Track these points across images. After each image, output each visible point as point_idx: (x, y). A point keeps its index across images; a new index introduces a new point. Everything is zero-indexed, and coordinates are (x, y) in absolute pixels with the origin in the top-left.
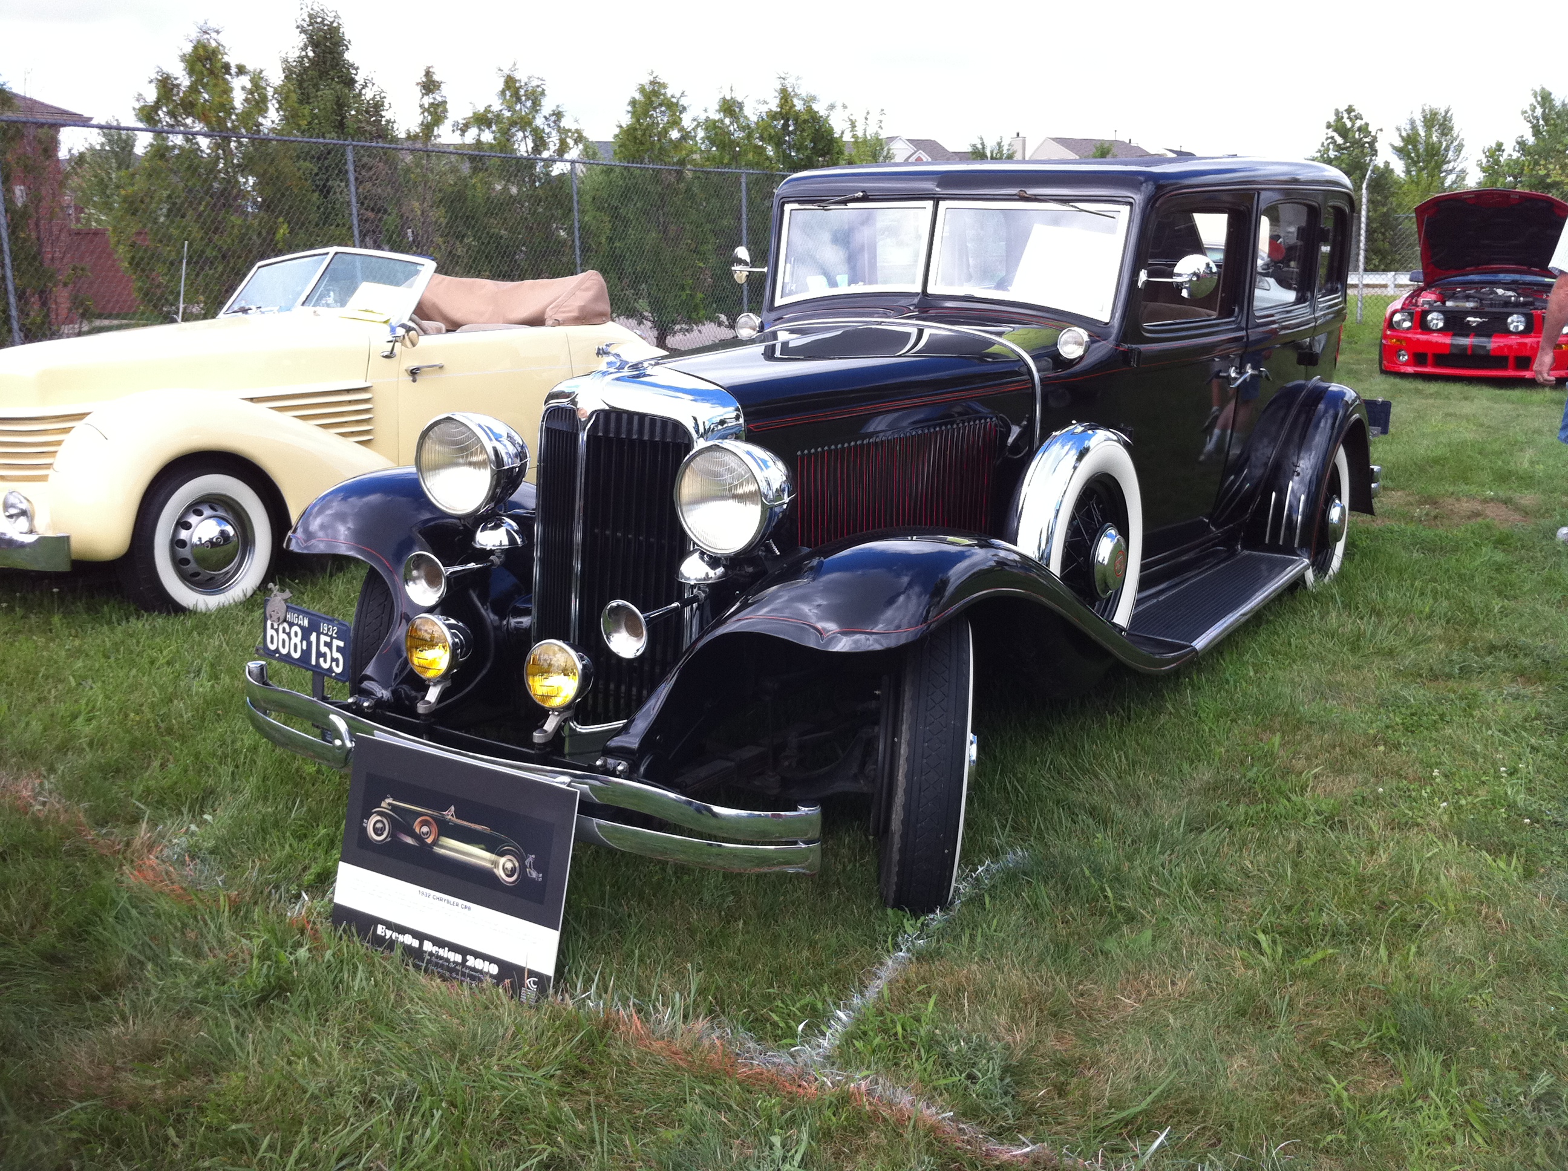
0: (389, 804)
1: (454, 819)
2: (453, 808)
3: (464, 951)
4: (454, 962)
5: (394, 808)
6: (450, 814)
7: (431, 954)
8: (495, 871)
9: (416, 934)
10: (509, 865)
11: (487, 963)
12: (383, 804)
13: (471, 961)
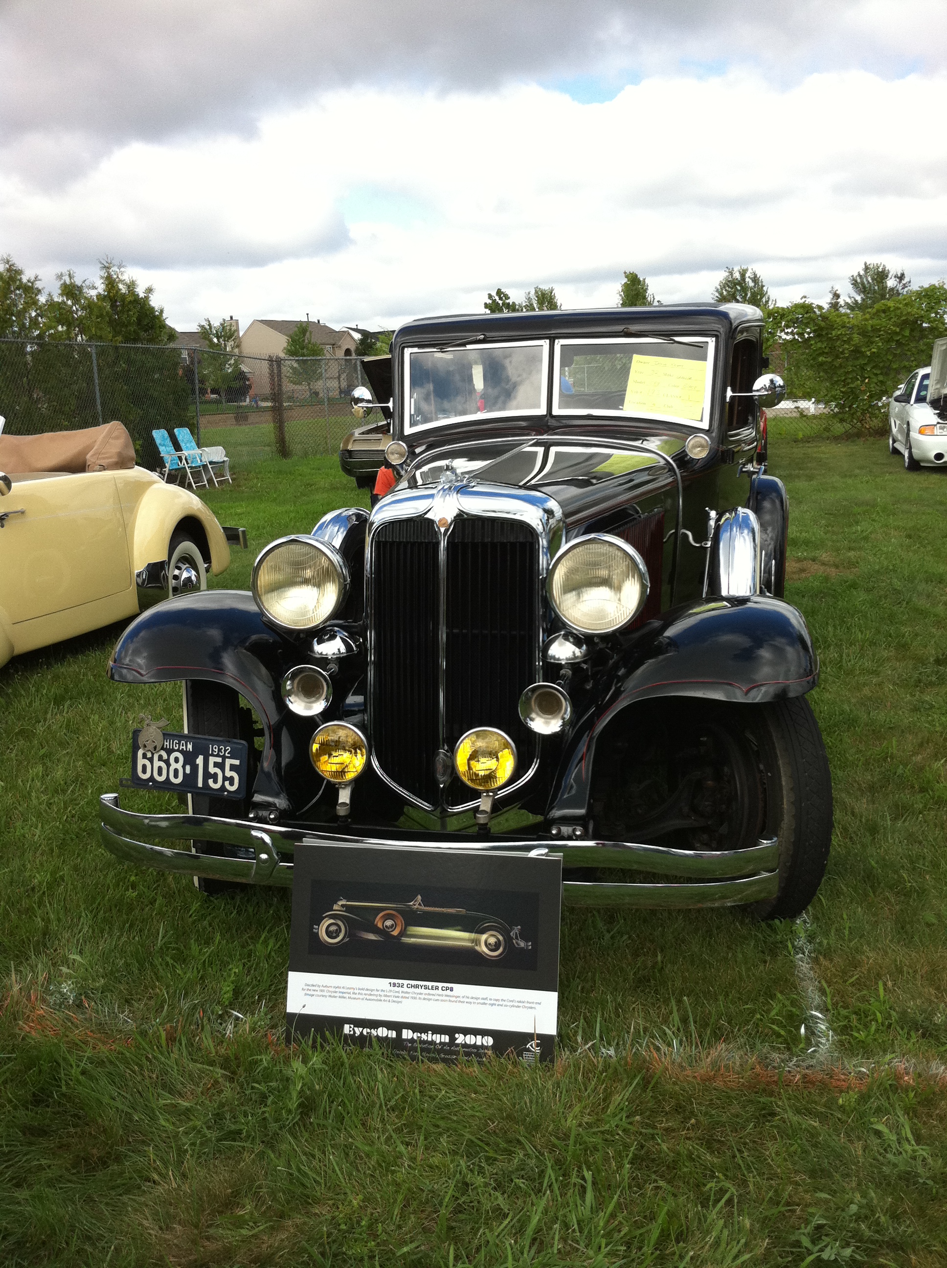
0: (343, 906)
1: (423, 908)
2: (419, 897)
3: (451, 1031)
4: (441, 1043)
5: (348, 909)
6: (416, 904)
7: (412, 1041)
8: (477, 948)
9: (389, 1025)
10: (492, 940)
11: (479, 1037)
12: (335, 907)
13: (460, 1039)
